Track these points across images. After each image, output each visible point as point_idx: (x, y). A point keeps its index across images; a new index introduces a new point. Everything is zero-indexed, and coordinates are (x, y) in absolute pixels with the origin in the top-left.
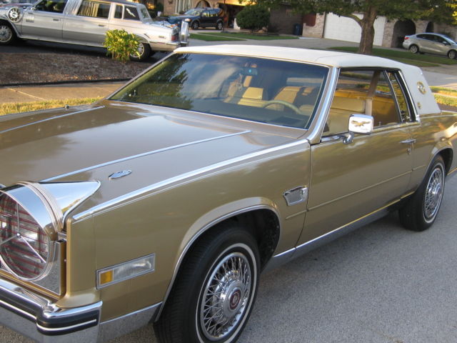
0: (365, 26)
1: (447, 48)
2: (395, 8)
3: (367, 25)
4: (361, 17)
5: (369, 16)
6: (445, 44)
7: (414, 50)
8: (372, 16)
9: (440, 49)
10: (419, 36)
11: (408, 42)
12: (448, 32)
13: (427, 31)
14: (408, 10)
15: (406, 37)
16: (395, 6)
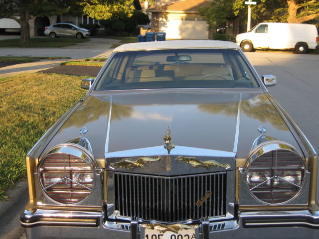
0: (22, 23)
1: (75, 32)
2: (44, 9)
3: (24, 22)
4: (19, 18)
5: (24, 16)
6: (74, 30)
7: (53, 36)
8: (27, 16)
9: (70, 33)
10: (54, 26)
11: (47, 31)
12: (70, 21)
13: (57, 22)
14: (52, 9)
15: (46, 27)
16: (44, 7)
